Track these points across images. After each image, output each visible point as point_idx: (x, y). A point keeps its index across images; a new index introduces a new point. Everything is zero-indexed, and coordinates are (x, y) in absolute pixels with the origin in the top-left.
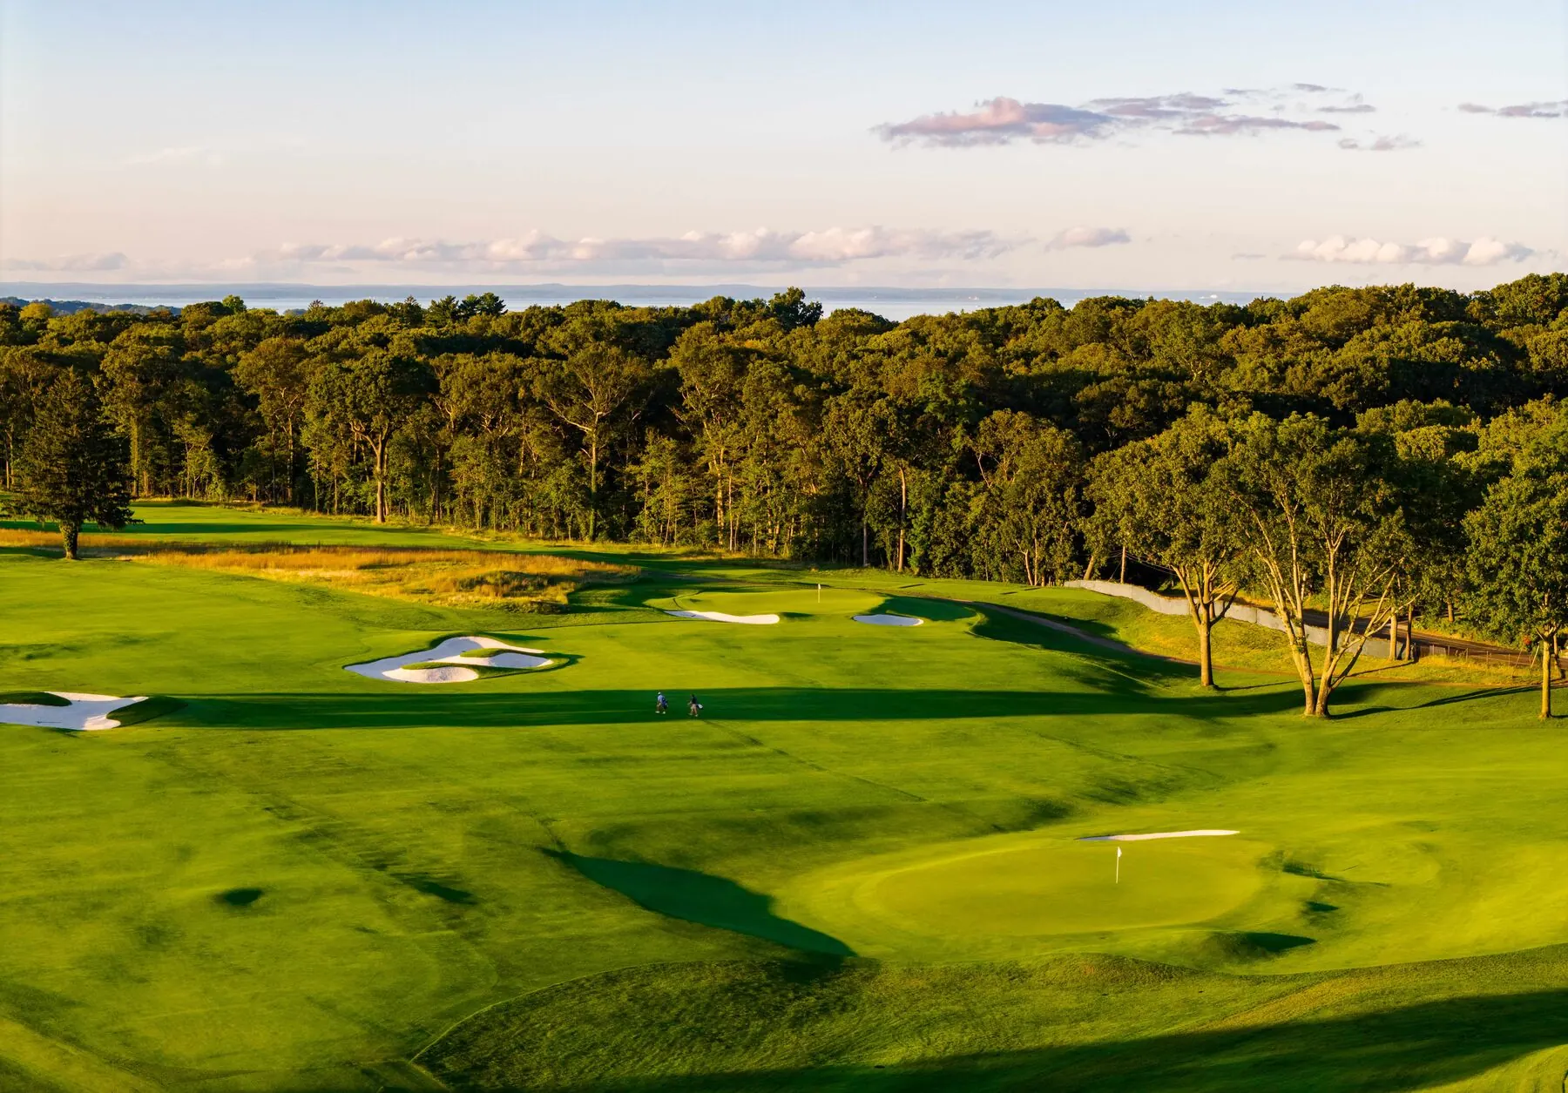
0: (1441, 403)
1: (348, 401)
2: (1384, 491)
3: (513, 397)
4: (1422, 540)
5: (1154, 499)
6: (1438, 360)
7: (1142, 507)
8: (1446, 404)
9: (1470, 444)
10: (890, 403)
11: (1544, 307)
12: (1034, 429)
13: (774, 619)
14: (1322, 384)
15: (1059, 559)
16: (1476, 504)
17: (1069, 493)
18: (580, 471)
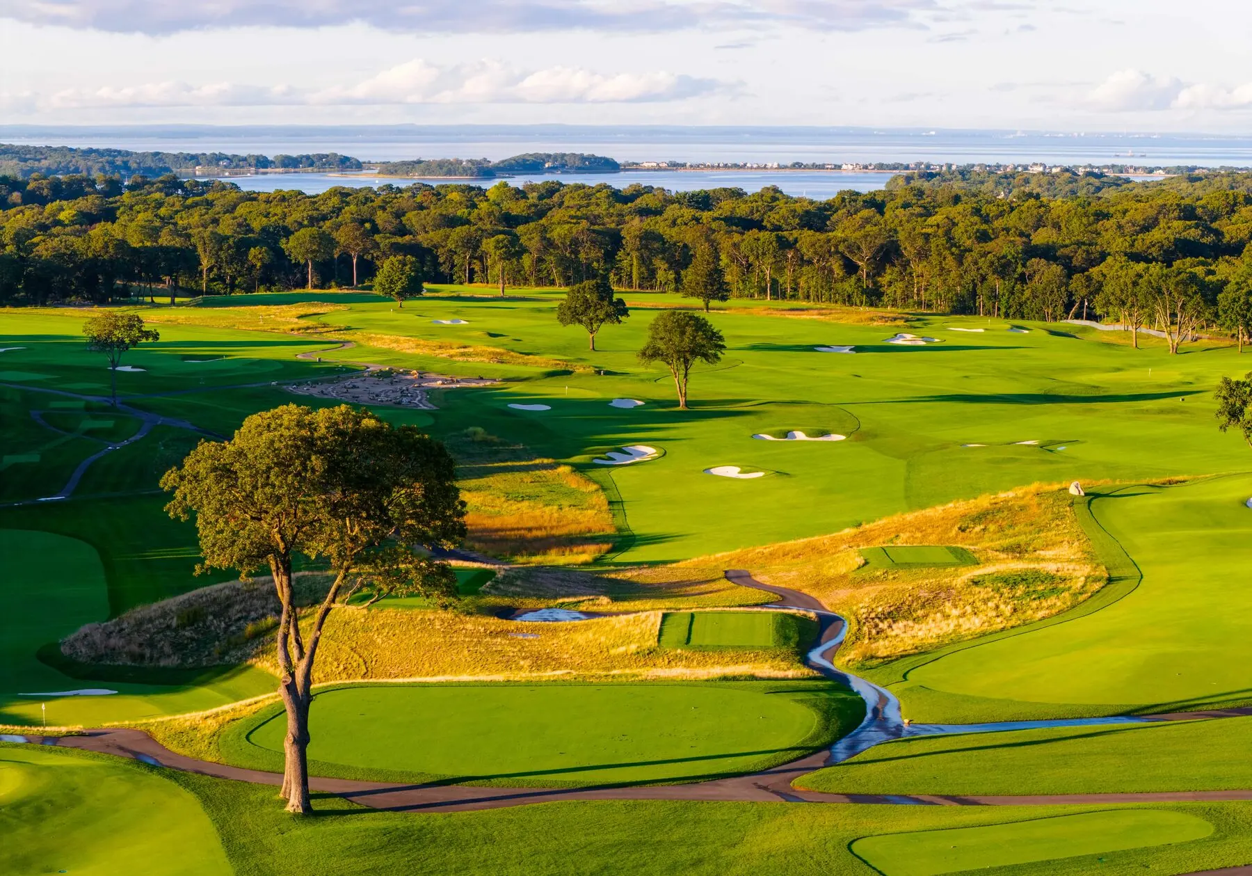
0: (1201, 259)
1: (760, 252)
2: (1195, 288)
3: (829, 251)
4: (1205, 302)
5: (1122, 291)
6: (1192, 238)
7: (1118, 292)
8: (1203, 259)
9: (1212, 273)
10: (994, 255)
11: (1227, 207)
12: (1048, 265)
13: (982, 331)
14: (1149, 248)
15: (1058, 313)
16: (1221, 291)
17: (1063, 289)
18: (859, 280)
